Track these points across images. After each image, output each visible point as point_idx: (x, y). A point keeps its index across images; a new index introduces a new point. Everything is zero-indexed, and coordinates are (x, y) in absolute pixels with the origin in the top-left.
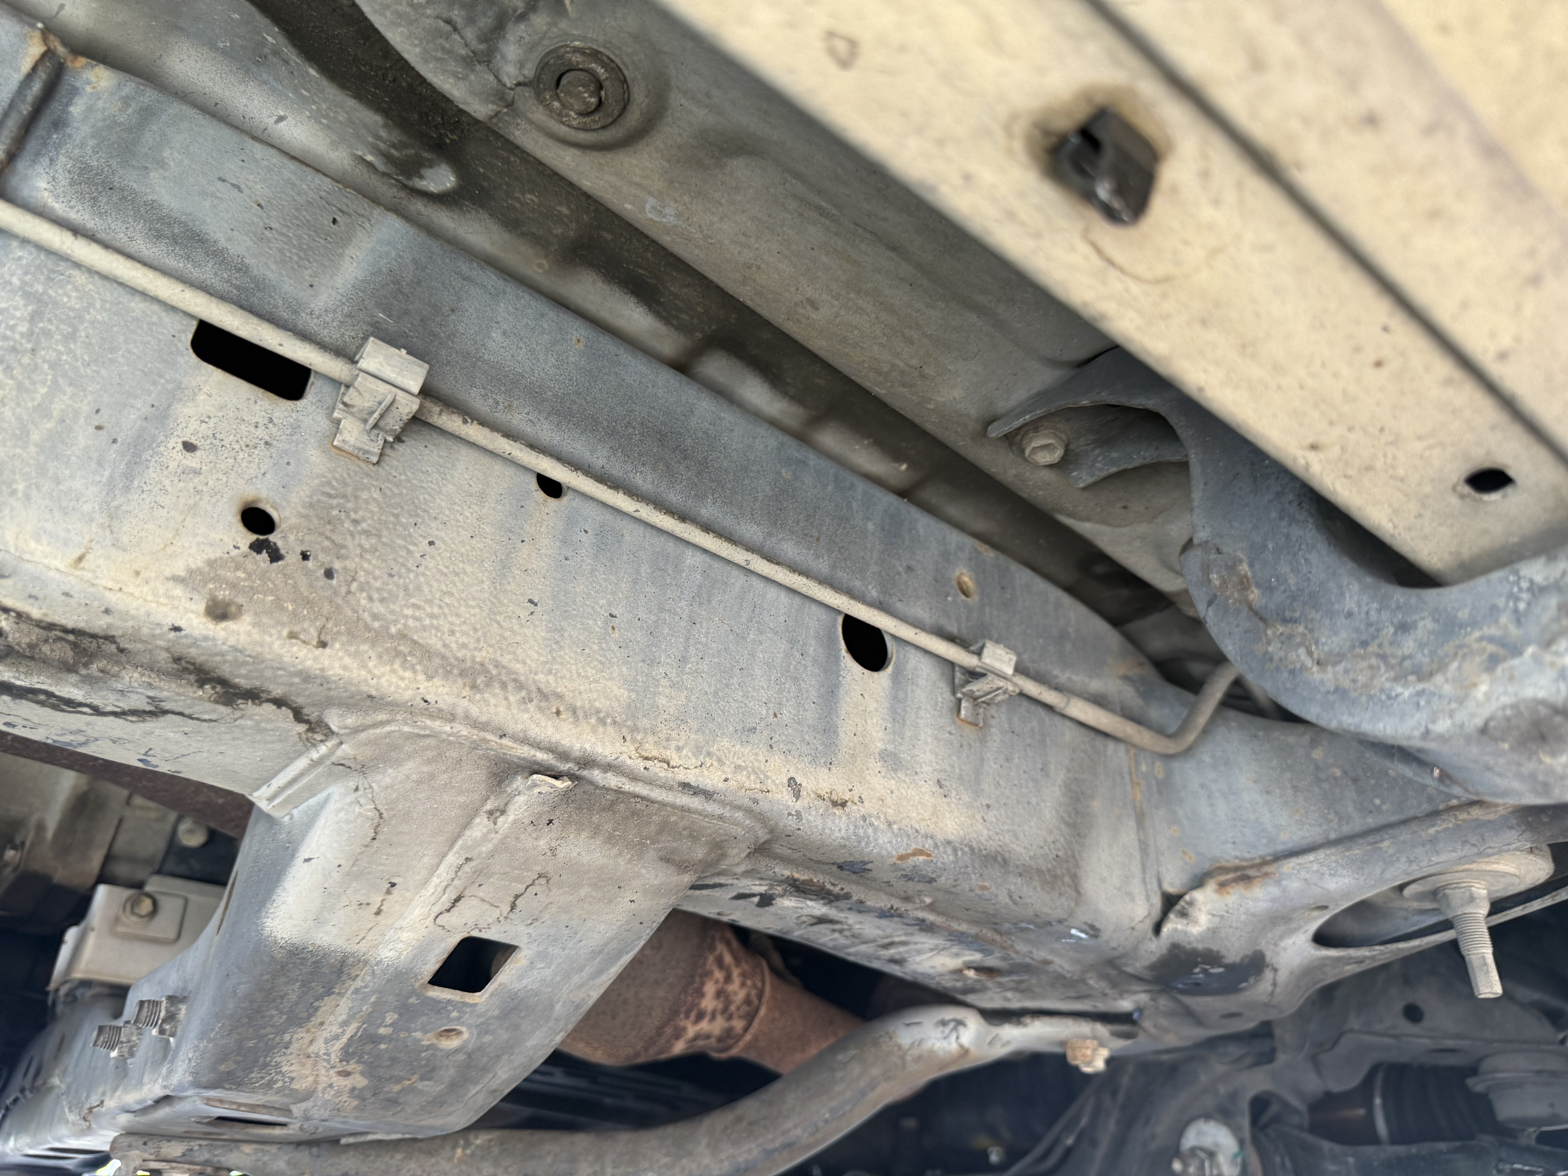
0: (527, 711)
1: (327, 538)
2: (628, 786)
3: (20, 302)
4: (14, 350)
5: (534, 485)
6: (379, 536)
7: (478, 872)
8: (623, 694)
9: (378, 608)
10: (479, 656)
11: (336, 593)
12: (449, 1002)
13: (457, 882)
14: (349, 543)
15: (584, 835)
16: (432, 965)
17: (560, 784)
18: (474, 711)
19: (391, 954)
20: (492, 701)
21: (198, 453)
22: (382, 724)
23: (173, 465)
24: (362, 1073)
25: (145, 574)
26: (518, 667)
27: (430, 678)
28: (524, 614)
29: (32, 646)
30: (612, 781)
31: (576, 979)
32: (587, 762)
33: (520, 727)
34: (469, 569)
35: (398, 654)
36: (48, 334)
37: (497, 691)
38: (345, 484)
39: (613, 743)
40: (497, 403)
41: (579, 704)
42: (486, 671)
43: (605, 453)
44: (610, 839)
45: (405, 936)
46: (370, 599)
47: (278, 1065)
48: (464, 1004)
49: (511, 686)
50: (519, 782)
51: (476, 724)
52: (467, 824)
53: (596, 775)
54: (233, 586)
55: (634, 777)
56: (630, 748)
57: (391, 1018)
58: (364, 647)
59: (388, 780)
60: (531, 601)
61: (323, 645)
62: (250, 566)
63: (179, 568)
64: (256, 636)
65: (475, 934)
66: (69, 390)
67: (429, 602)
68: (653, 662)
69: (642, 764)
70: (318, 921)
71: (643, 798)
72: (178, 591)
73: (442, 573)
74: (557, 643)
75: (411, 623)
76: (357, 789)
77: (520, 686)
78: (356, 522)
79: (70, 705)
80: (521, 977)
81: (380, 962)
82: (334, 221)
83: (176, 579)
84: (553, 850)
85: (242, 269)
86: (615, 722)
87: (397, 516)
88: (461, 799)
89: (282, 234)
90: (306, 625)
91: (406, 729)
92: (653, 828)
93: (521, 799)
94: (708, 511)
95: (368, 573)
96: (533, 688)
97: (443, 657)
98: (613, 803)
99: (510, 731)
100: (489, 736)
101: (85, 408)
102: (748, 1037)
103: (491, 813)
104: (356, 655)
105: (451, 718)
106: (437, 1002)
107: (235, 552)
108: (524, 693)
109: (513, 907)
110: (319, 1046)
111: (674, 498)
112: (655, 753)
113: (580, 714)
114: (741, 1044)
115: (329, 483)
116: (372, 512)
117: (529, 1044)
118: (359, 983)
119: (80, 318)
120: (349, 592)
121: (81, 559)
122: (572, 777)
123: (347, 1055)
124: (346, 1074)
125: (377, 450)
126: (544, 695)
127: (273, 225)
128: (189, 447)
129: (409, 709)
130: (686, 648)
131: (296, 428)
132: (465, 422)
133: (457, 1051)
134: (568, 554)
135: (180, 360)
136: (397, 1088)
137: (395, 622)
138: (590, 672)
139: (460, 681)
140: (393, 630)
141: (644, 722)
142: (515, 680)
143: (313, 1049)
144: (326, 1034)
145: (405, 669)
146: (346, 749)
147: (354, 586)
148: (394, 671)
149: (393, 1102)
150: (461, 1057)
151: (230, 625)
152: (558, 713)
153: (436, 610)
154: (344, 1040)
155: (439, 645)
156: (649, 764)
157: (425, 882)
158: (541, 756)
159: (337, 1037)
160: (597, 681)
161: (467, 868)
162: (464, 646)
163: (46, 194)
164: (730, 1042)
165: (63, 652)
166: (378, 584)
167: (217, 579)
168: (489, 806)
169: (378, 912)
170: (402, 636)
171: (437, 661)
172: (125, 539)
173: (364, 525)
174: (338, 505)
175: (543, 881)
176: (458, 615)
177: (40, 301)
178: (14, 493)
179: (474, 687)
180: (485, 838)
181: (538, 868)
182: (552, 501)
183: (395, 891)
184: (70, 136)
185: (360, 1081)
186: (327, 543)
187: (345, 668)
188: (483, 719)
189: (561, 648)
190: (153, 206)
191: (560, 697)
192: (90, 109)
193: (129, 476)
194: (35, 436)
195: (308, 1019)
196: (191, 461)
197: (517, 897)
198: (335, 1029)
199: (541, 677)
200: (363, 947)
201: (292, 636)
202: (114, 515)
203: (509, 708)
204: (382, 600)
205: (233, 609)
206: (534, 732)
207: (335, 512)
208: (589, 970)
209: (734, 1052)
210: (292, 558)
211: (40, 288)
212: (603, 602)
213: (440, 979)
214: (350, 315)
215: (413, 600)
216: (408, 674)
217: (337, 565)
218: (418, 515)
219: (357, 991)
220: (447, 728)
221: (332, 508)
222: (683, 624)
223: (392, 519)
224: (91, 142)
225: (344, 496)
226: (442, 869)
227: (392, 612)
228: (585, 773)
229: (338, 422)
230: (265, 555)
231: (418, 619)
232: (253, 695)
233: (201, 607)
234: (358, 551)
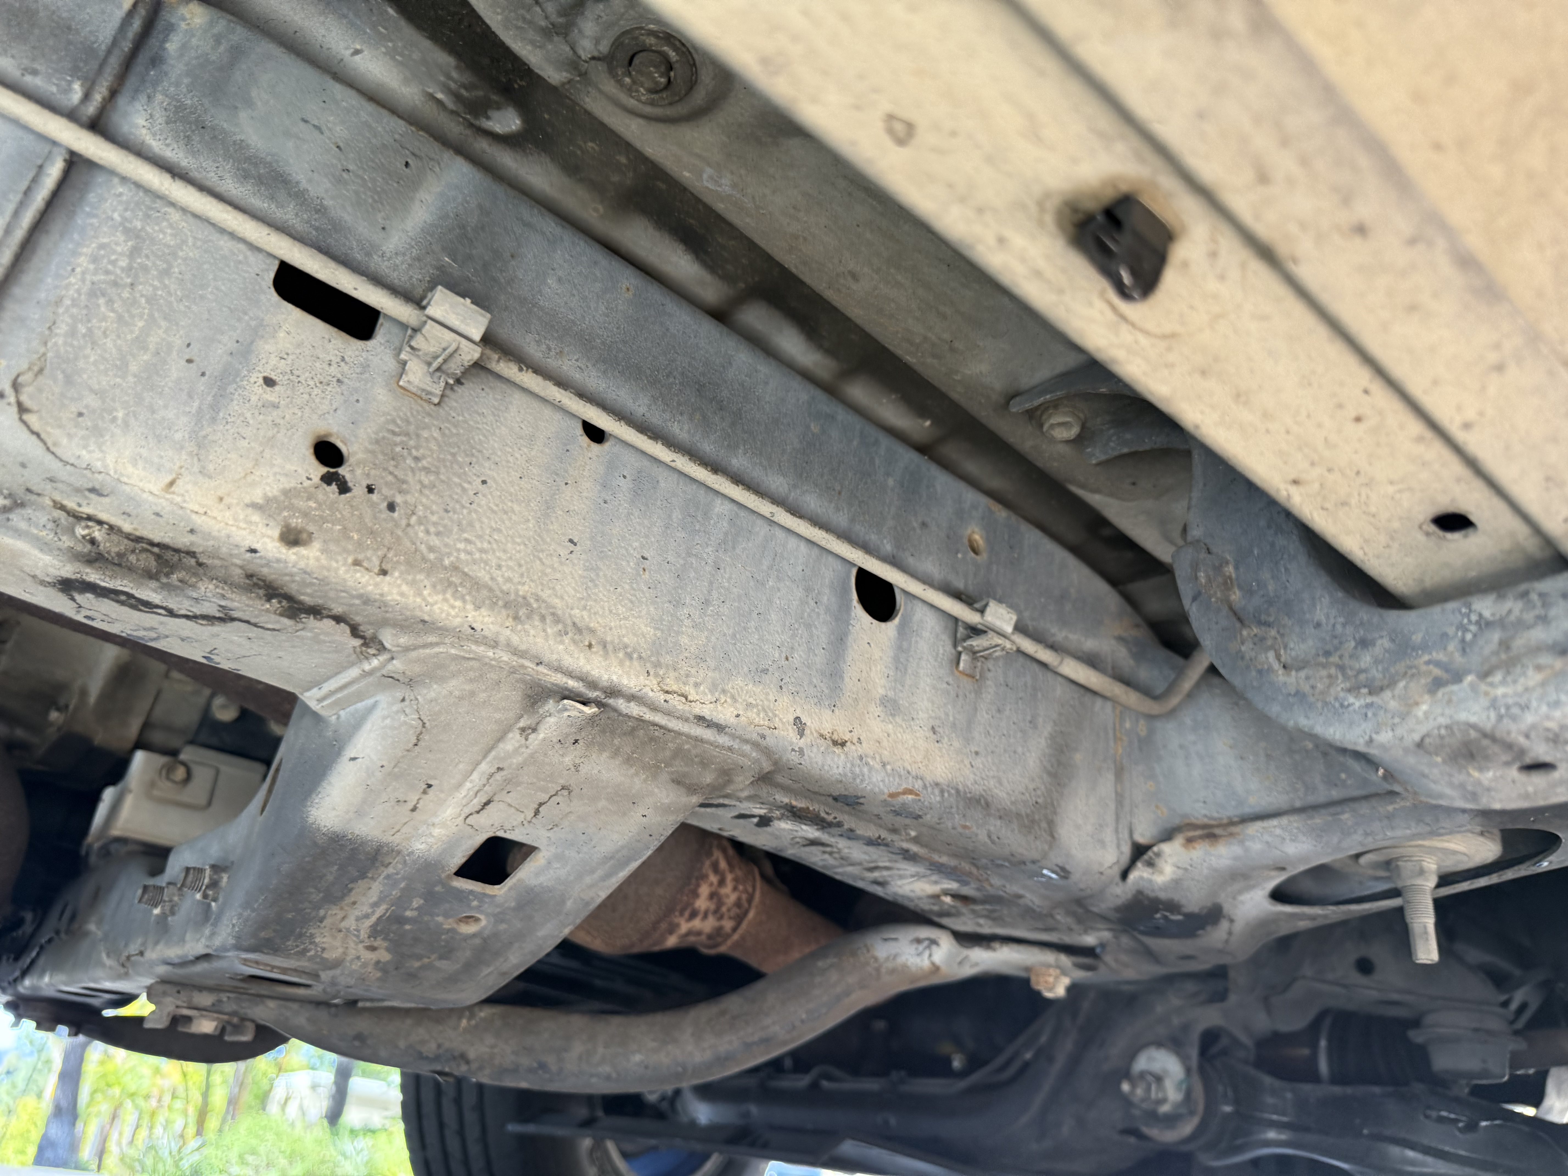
0: (562, 642)
1: (391, 473)
2: (649, 716)
3: (120, 237)
4: (115, 284)
5: (579, 430)
6: (437, 473)
7: (508, 781)
8: (650, 631)
9: (435, 541)
10: (523, 590)
11: (397, 525)
12: (471, 892)
13: (487, 788)
14: (410, 478)
15: (605, 755)
16: (459, 859)
17: (589, 710)
18: (515, 640)
19: (422, 847)
20: (532, 632)
21: (277, 388)
22: (432, 645)
23: (254, 398)
24: (387, 949)
25: (227, 500)
26: (556, 601)
27: (478, 608)
28: (564, 553)
29: (120, 555)
30: (635, 709)
31: (588, 879)
32: (613, 692)
33: (555, 657)
34: (516, 508)
35: (450, 584)
36: (145, 269)
37: (537, 623)
38: (408, 422)
39: (637, 676)
40: (549, 349)
41: (609, 639)
42: (528, 605)
43: (646, 401)
44: (628, 761)
45: (436, 831)
46: (428, 532)
47: (312, 936)
48: (485, 895)
49: (549, 619)
50: (550, 705)
51: (516, 652)
52: (501, 738)
53: (620, 704)
54: (305, 515)
55: (654, 708)
56: (653, 682)
57: (417, 902)
58: (420, 577)
59: (432, 694)
60: (571, 541)
61: (384, 572)
62: (321, 497)
63: (257, 495)
64: (324, 562)
65: (501, 834)
66: (164, 324)
67: (480, 537)
68: (678, 603)
69: (662, 697)
70: (359, 813)
71: (661, 727)
72: (256, 517)
73: (493, 512)
74: (592, 581)
75: (463, 556)
76: (403, 700)
77: (557, 620)
78: (417, 459)
79: (148, 606)
80: (537, 875)
81: (412, 852)
82: (407, 165)
83: (255, 506)
84: (577, 767)
85: (321, 210)
86: (640, 657)
87: (454, 455)
88: (498, 716)
89: (357, 176)
90: (369, 553)
91: (453, 651)
92: (668, 753)
93: (552, 720)
94: (738, 462)
95: (426, 508)
96: (569, 622)
97: (491, 590)
98: (634, 729)
99: (545, 660)
100: (527, 663)
101: (178, 342)
102: (736, 937)
103: (523, 730)
104: (413, 583)
105: (494, 644)
106: (460, 891)
107: (307, 483)
108: (560, 626)
109: (537, 813)
110: (350, 923)
111: (708, 447)
112: (675, 688)
113: (610, 648)
114: (729, 943)
115: (394, 421)
116: (431, 450)
117: (540, 933)
118: (391, 870)
119: (174, 255)
120: (408, 525)
121: (172, 483)
122: (599, 704)
123: (374, 932)
124: (372, 949)
125: (438, 392)
126: (579, 630)
127: (351, 167)
128: (269, 382)
129: (457, 635)
130: (709, 592)
131: (365, 367)
132: (521, 370)
133: (474, 935)
134: (607, 498)
135: (263, 297)
136: (417, 964)
137: (449, 555)
138: (621, 610)
139: (504, 612)
140: (447, 562)
141: (667, 659)
142: (553, 614)
143: (343, 925)
144: (357, 913)
145: (456, 599)
146: (397, 665)
147: (414, 519)
148: (445, 600)
149: (412, 976)
150: (477, 941)
151: (302, 550)
152: (590, 646)
153: (485, 545)
154: (374, 919)
155: (487, 578)
156: (669, 697)
157: (458, 787)
158: (572, 683)
159: (367, 916)
160: (626, 619)
161: (499, 776)
162: (509, 580)
163: (144, 131)
164: (719, 940)
165: (148, 561)
166: (434, 518)
167: (291, 508)
168: (522, 724)
169: (414, 809)
170: (455, 568)
171: (485, 592)
172: (211, 467)
173: (424, 463)
174: (402, 442)
175: (565, 793)
176: (505, 551)
177: (138, 237)
178: (114, 420)
179: (516, 618)
180: (516, 751)
181: (562, 782)
182: (595, 446)
183: (431, 791)
184: (166, 74)
185: (384, 956)
186: (390, 478)
187: (402, 594)
188: (523, 647)
189: (596, 586)
190: (241, 146)
191: (592, 631)
192: (184, 47)
193: (215, 408)
194: (134, 367)
195: (342, 898)
196: (271, 395)
197: (541, 805)
198: (366, 909)
199: (576, 612)
200: (397, 839)
201: (357, 563)
202: (201, 444)
203: (546, 638)
204: (438, 534)
205: (304, 536)
206: (568, 662)
207: (398, 449)
208: (600, 873)
209: (723, 949)
210: (358, 491)
211: (139, 225)
212: (636, 544)
213: (464, 872)
214: (418, 259)
215: (465, 535)
216: (458, 603)
217: (399, 499)
218: (473, 455)
219: (388, 877)
220: (490, 654)
221: (396, 445)
222: (708, 568)
223: (449, 457)
224: (186, 81)
225: (407, 434)
226: (475, 776)
227: (446, 545)
228: (611, 701)
229: (404, 363)
230: (334, 487)
231: (469, 553)
232: (316, 611)
233: (276, 533)
234: (418, 487)
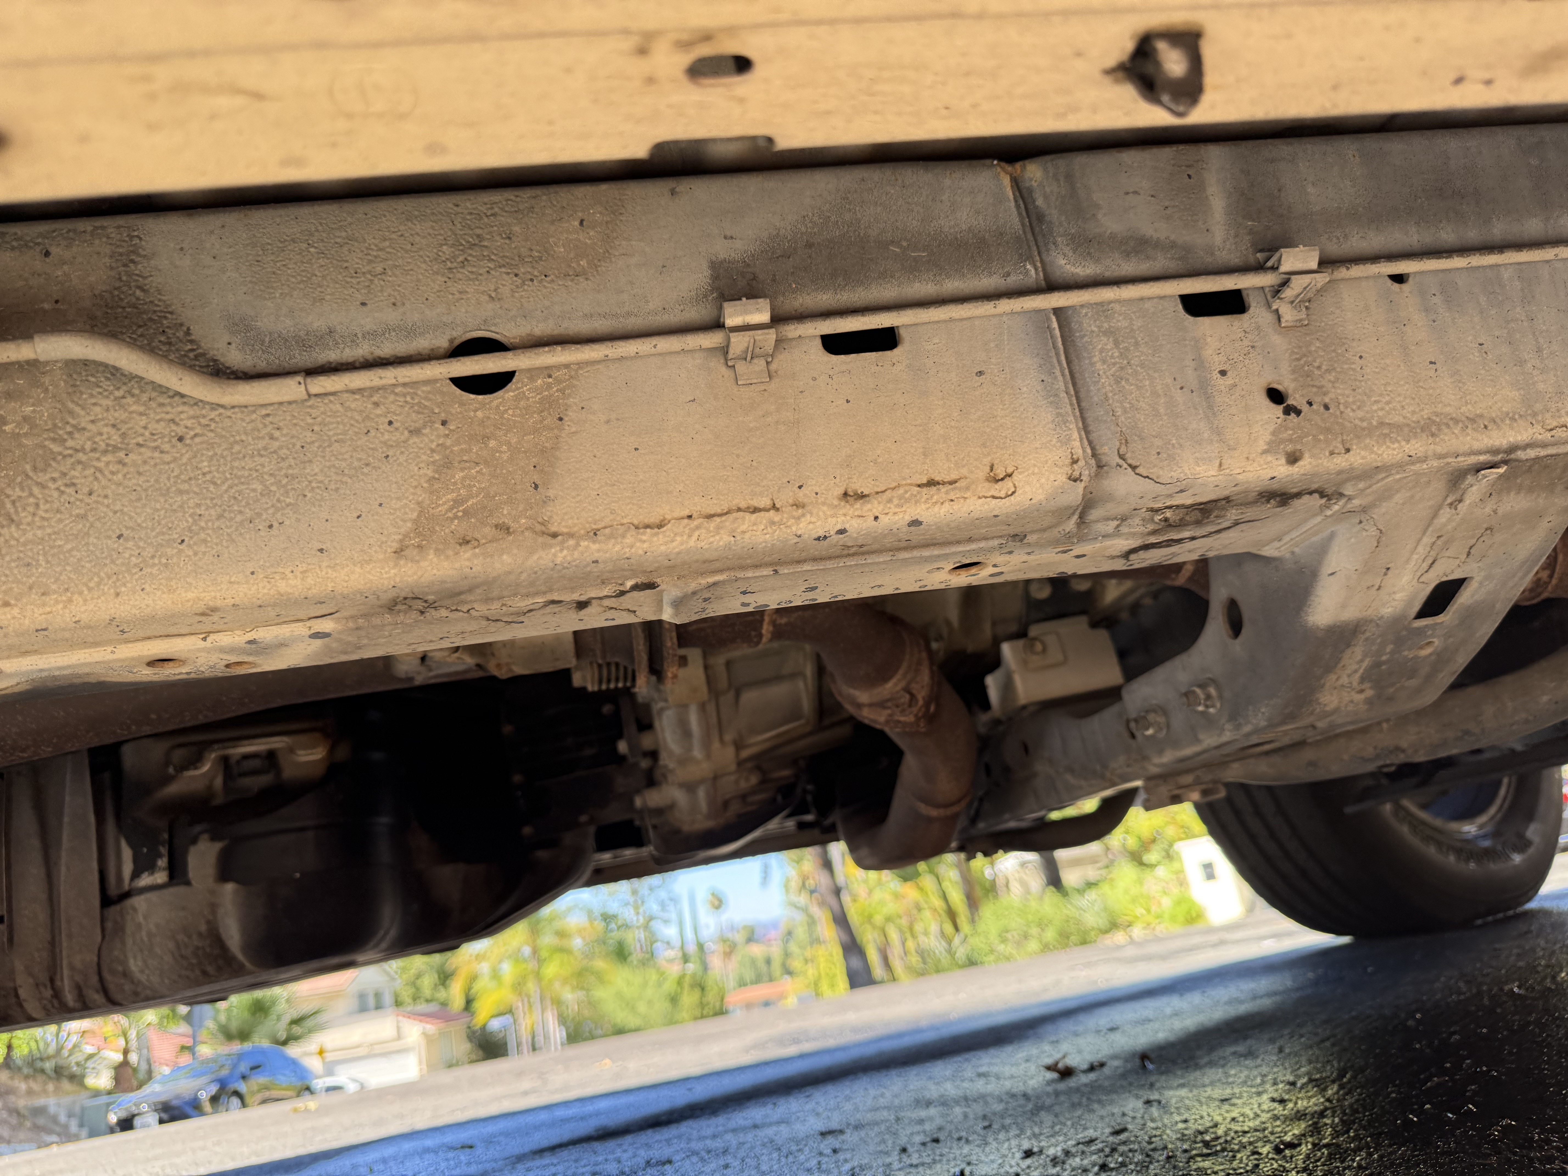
0: (1468, 434)
1: (1313, 386)
2: (1543, 452)
3: (1104, 339)
4: (1122, 368)
5: (1389, 282)
6: (1334, 369)
7: (1446, 543)
8: (1515, 394)
9: (1360, 414)
10: (1425, 414)
11: (1336, 417)
12: (1426, 626)
13: (1432, 553)
14: (1323, 383)
15: (1512, 494)
16: (1417, 607)
17: (1501, 470)
18: (1439, 449)
19: (1390, 610)
20: (1446, 438)
21: (1229, 374)
22: (1383, 479)
23: (1223, 388)
24: (1371, 688)
25: (1251, 457)
26: (1448, 410)
27: (1408, 441)
28: (1432, 373)
29: (1181, 520)
30: (1531, 453)
31: (1511, 584)
32: (1513, 449)
33: (1467, 446)
34: (1388, 361)
35: (1386, 436)
36: (1127, 349)
37: (1446, 431)
38: (1300, 347)
39: (1526, 430)
40: (1338, 238)
41: (1494, 415)
42: (1434, 422)
43: (1414, 229)
44: (1531, 490)
45: (1398, 596)
46: (1353, 410)
47: (1317, 699)
48: (1436, 624)
49: (1451, 423)
50: (1470, 479)
51: (1440, 457)
52: (1435, 515)
53: (1521, 455)
54: (1290, 440)
55: (1544, 445)
56: (1538, 428)
57: (1389, 648)
58: (1368, 441)
59: (1384, 510)
60: (1431, 363)
61: (1348, 450)
62: (1291, 425)
63: (1262, 445)
64: (1314, 463)
65: (1445, 579)
66: (1156, 375)
67: (1381, 395)
68: (1521, 363)
69: (1549, 435)
70: (1344, 606)
71: (1552, 456)
72: (1269, 458)
73: (1378, 373)
74: (1460, 381)
75: (1380, 413)
76: (1361, 522)
77: (1456, 421)
78: (1319, 368)
80: (1472, 596)
81: (1382, 617)
82: (1189, 176)
83: (1265, 452)
84: (1495, 511)
85: (1173, 245)
86: (1521, 416)
87: (1334, 351)
88: (1430, 503)
89: (1174, 207)
90: (1334, 443)
91: (1398, 477)
92: (1559, 471)
93: (1474, 488)
94: (1498, 230)
95: (1343, 395)
96: (1464, 419)
97: (1408, 425)
98: (1530, 467)
99: (1461, 452)
100: (1450, 460)
101: (1169, 381)
102: (1554, 581)
103: (1451, 504)
104: (1366, 448)
105: (1424, 459)
106: (1418, 629)
107: (1279, 421)
108: (1460, 425)
109: (1469, 554)
110: (1345, 680)
111: (1473, 235)
112: (1555, 424)
113: (1498, 420)
114: (1550, 588)
115: (1293, 352)
116: (1322, 356)
117: (1478, 635)
118: (1368, 634)
119: (1132, 330)
120: (1342, 413)
121: (1220, 465)
122: (1505, 462)
123: (1362, 680)
124: (1362, 691)
125: (1304, 316)
126: (1472, 420)
127: (1167, 204)
128: (1223, 373)
129: (1399, 465)
130: (1537, 341)
131: (1258, 328)
132: (1348, 269)
133: (1431, 654)
134: (1434, 317)
135: (1186, 323)
136: (1391, 690)
137: (1373, 417)
138: (1489, 390)
139: (1424, 435)
140: (1375, 423)
141: (1538, 407)
142: (1452, 419)
143: (1340, 682)
144: (1349, 672)
145: (1393, 443)
146: (1356, 502)
147: (1341, 407)
148: (1388, 447)
149: (1390, 699)
150: (1433, 657)
151: (1301, 463)
152: (1486, 427)
153: (1387, 398)
154: (1361, 671)
155: (1402, 419)
156: (1553, 433)
157: (1408, 561)
158: (1482, 458)
159: (1356, 671)
160: (1496, 395)
161: (1439, 542)
162: (1414, 412)
163: (1068, 267)
164: (1540, 590)
165: (1197, 515)
166: (1351, 400)
167: (1282, 441)
168: (1449, 500)
169: (1379, 588)
170: (1382, 424)
171: (1406, 429)
172: (1231, 443)
173: (1324, 367)
174: (1306, 362)
175: (1489, 532)
176: (1399, 395)
177: (1112, 332)
178: (1173, 445)
179: (1433, 435)
180: (1449, 520)
181: (1485, 526)
182: (1404, 286)
183: (1390, 572)
184: (1051, 222)
185: (1369, 693)
186: (1314, 390)
187: (1363, 458)
188: (1445, 451)
189: (1464, 384)
190: (1113, 236)
191: (1481, 416)
192: (1046, 197)
193: (1210, 407)
194: (1162, 411)
195: (1335, 666)
196: (1229, 380)
197: (1471, 548)
198: (1355, 667)
199: (1464, 409)
200: (1369, 612)
201: (1332, 453)
202: (1218, 432)
203: (1457, 438)
204: (1359, 408)
205: (1298, 454)
206: (1476, 446)
207: (1306, 368)
209: (1545, 595)
210: (1305, 408)
211: (1106, 325)
212: (1470, 338)
213: (1421, 614)
214: (1236, 236)
215: (1373, 399)
216: (1396, 445)
217: (1327, 400)
218: (1344, 344)
219: (1367, 639)
220: (1425, 466)
221: (1303, 366)
222: (1525, 324)
223: (1333, 354)
224: (1063, 218)
225: (1305, 355)
226: (1420, 549)
227: (1367, 412)
228: (1513, 456)
229: (1277, 311)
230: (1293, 415)
231: (1382, 409)
232: (1298, 495)
233: (1283, 461)
234: (1330, 385)
